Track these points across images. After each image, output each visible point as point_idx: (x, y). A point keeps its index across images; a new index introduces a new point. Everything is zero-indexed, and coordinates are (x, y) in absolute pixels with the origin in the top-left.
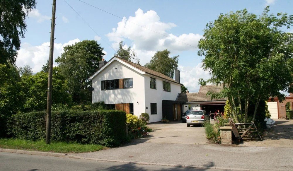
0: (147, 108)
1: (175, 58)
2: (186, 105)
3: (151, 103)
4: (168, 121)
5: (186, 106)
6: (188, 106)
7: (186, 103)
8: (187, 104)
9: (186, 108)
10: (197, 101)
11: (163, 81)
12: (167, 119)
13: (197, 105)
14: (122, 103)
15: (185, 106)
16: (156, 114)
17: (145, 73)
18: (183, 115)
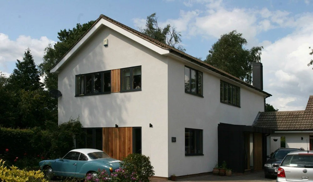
0: (174, 140)
1: (256, 50)
2: (276, 138)
3: (187, 130)
4: (229, 172)
5: (276, 140)
6: (279, 138)
7: (275, 132)
8: (278, 135)
9: (274, 144)
10: (303, 128)
11: (221, 80)
12: (228, 167)
13: (302, 139)
14: (117, 126)
15: (272, 138)
16: (202, 154)
17: (167, 52)
18: (268, 159)
